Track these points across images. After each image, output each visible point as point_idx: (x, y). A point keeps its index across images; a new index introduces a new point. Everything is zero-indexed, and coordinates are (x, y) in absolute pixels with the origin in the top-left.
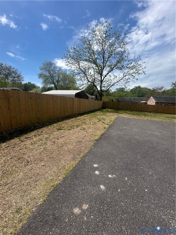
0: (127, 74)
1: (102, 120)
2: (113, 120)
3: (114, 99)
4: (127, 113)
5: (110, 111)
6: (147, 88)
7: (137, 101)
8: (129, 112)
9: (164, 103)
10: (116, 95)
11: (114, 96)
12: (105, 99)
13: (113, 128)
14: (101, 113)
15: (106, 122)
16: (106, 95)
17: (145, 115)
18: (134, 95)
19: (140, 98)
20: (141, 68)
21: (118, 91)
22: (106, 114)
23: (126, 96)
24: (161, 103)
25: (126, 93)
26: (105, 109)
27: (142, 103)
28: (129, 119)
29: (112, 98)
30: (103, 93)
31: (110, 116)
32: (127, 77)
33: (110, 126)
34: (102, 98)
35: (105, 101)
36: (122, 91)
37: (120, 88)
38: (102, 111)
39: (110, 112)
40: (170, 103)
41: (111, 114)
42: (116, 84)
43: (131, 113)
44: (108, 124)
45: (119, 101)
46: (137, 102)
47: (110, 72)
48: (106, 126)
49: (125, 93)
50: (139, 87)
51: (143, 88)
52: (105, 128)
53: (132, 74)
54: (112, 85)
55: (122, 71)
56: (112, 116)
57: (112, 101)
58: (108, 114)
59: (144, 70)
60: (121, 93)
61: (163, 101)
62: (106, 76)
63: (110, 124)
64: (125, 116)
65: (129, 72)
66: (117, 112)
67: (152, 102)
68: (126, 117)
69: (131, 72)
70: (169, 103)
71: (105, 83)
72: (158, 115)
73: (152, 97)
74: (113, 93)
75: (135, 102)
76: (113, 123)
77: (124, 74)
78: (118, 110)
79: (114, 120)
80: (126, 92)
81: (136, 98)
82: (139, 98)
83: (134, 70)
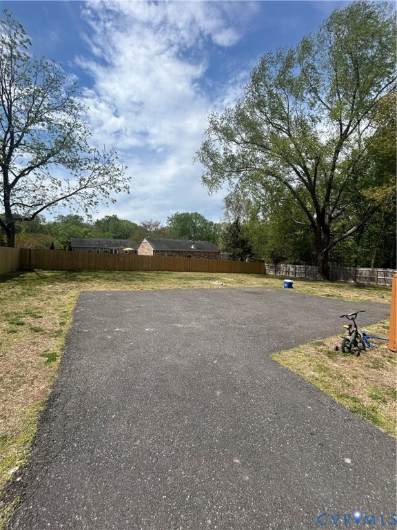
0: (90, 184)
1: (28, 319)
2: (70, 309)
3: (56, 243)
4: (99, 278)
5: (51, 276)
6: (129, 222)
7: (116, 248)
8: (106, 276)
9: (167, 251)
10: (60, 232)
11: (55, 235)
12: (24, 240)
13: (81, 345)
14: (18, 289)
15: (46, 324)
16: (27, 231)
17: (144, 280)
18: (106, 234)
19: (121, 242)
20: (120, 178)
21: (66, 223)
22: (41, 291)
23: (87, 234)
24: (162, 251)
25: (87, 229)
26: (31, 271)
27: (126, 252)
28: (114, 296)
29: (50, 239)
30: (17, 223)
31: (55, 296)
32: (89, 191)
33: (68, 341)
34: (16, 239)
35: (26, 246)
36: (74, 223)
37: (69, 216)
38: (22, 282)
39: (52, 281)
40: (175, 251)
41: (58, 287)
42: (60, 203)
43: (111, 275)
44: (59, 333)
45: (70, 249)
46: (115, 251)
47: (38, 166)
48: (55, 345)
49: (85, 229)
50: (115, 218)
51: (123, 221)
52: (52, 357)
53: (102, 187)
54: (50, 204)
55: (74, 172)
56: (63, 293)
57: (52, 248)
58: (47, 288)
59: (128, 183)
60: (74, 228)
61: (165, 248)
62: (22, 174)
63: (65, 328)
64: (99, 287)
65: (95, 180)
66: (72, 279)
67: (146, 249)
68: (105, 292)
69: (100, 179)
70: (173, 251)
71: (21, 192)
72: (163, 275)
73: (145, 241)
74: (49, 226)
75: (112, 251)
76: (75, 321)
77: (82, 182)
78: (74, 271)
79: (75, 309)
80: (87, 226)
81: (113, 240)
82: (118, 240)
83: (107, 178)
